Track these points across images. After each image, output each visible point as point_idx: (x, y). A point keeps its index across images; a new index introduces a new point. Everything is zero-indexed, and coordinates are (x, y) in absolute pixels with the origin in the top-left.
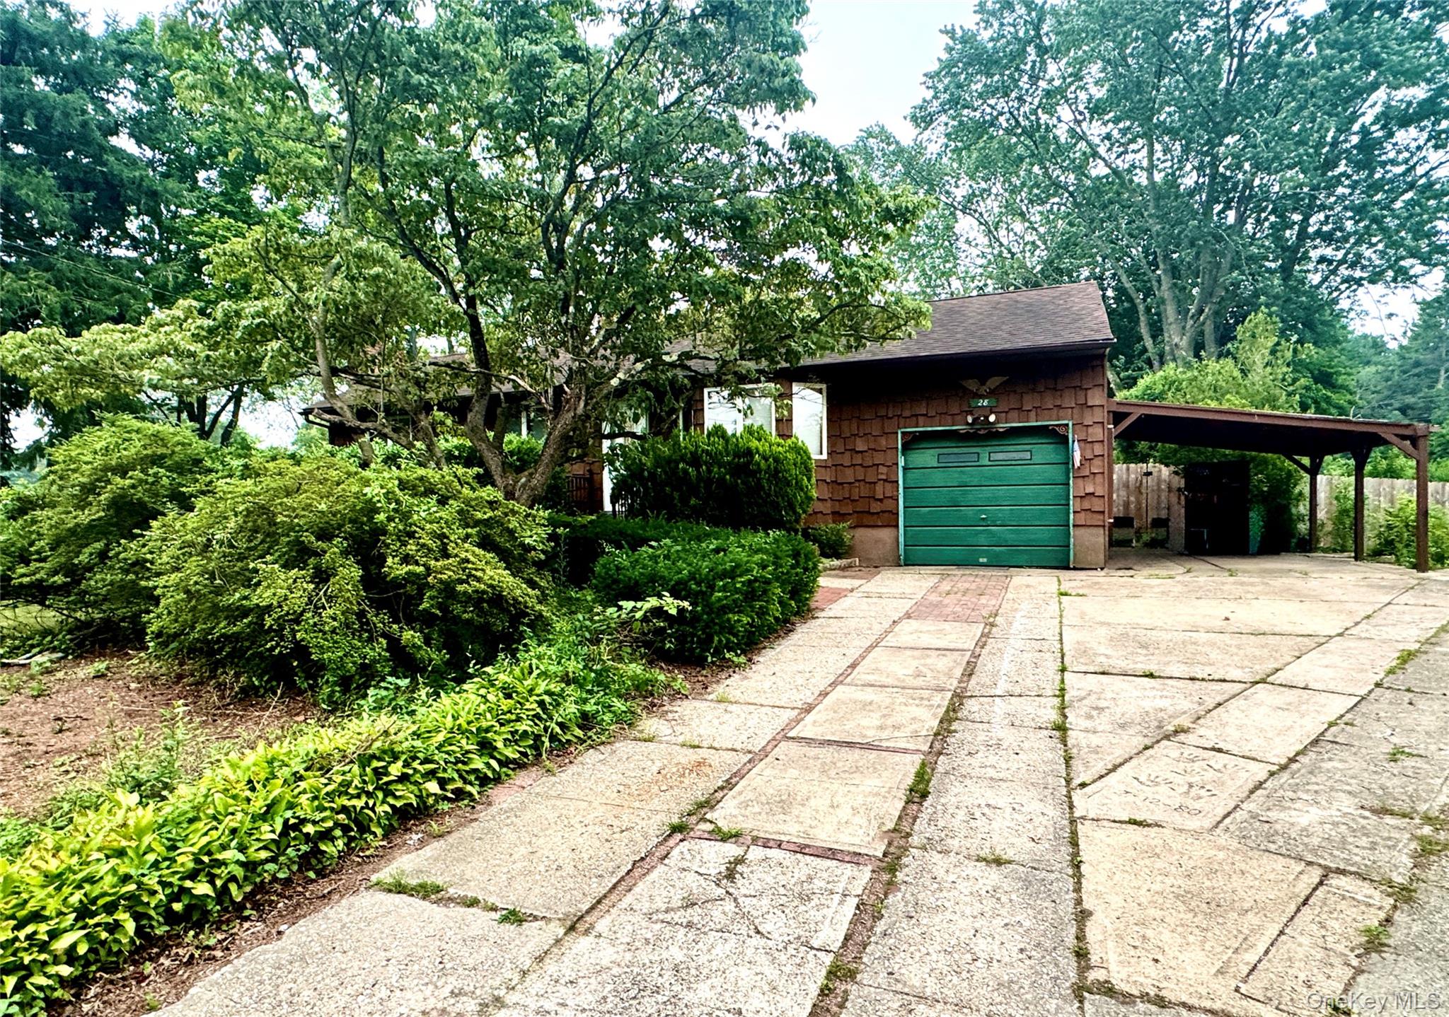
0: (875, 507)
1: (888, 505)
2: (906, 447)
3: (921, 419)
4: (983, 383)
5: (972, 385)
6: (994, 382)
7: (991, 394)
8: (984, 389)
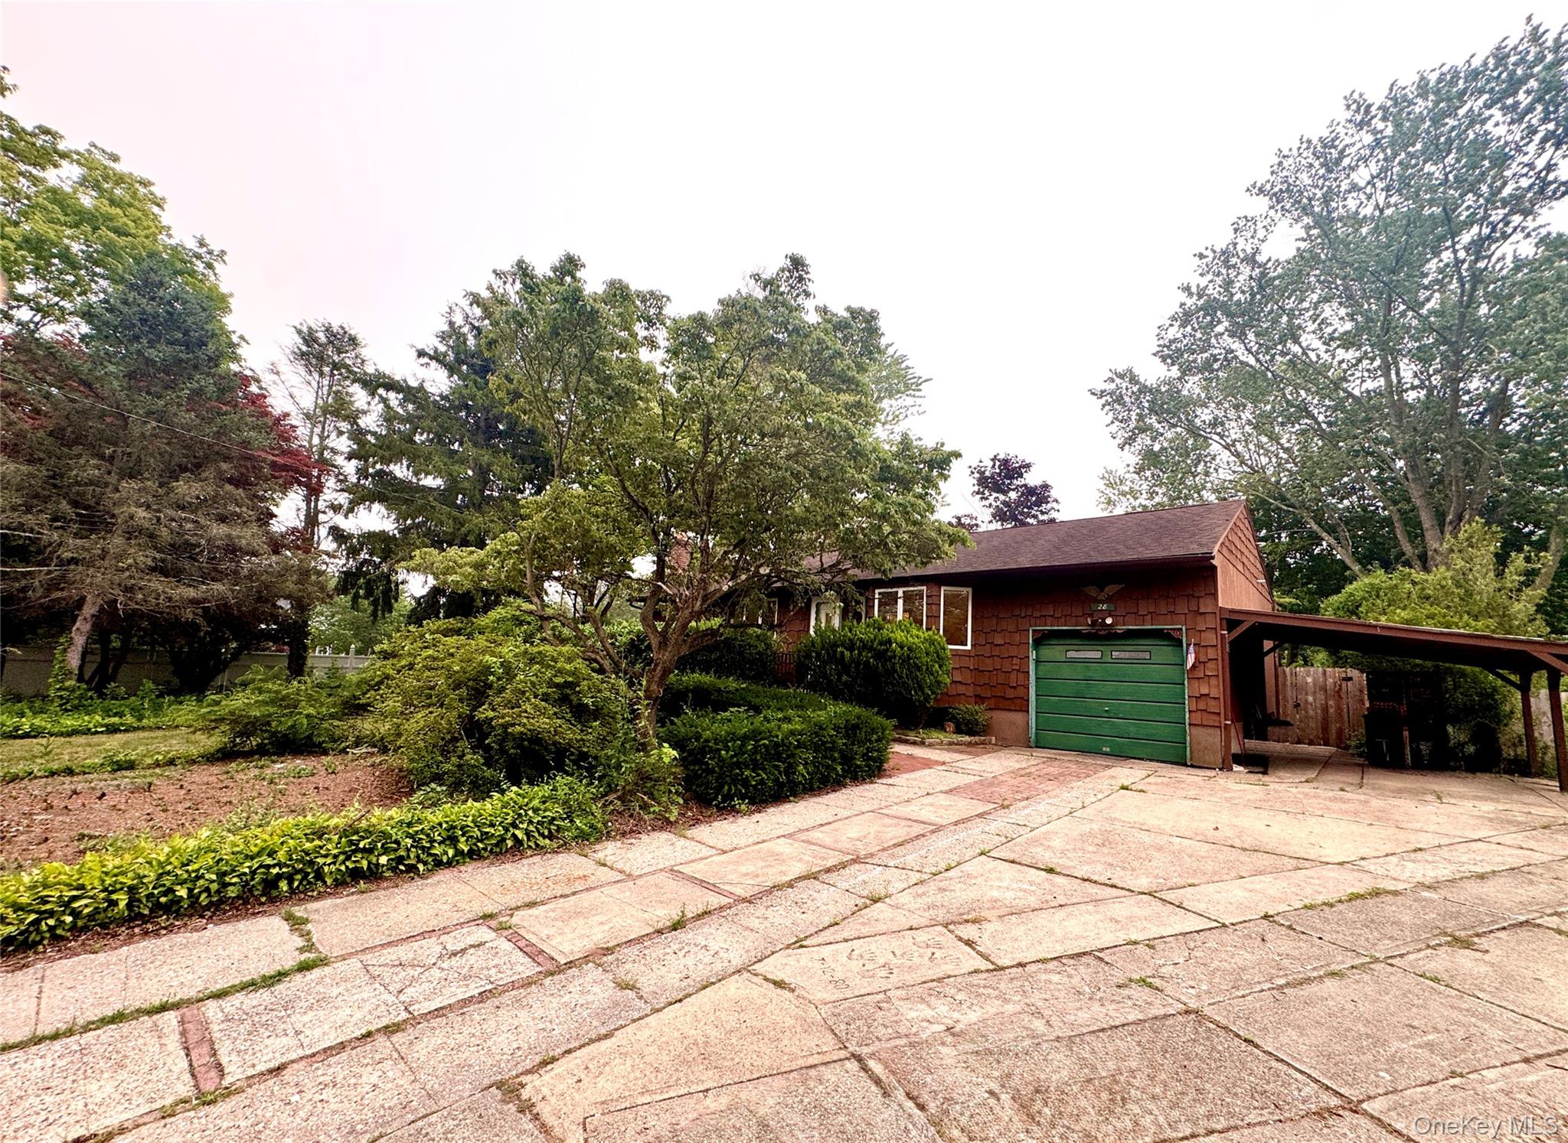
0: (1010, 693)
1: (1020, 692)
2: (1038, 643)
3: (1049, 620)
4: (1102, 590)
5: (1092, 591)
6: (1111, 589)
7: (1109, 600)
8: (1102, 597)
